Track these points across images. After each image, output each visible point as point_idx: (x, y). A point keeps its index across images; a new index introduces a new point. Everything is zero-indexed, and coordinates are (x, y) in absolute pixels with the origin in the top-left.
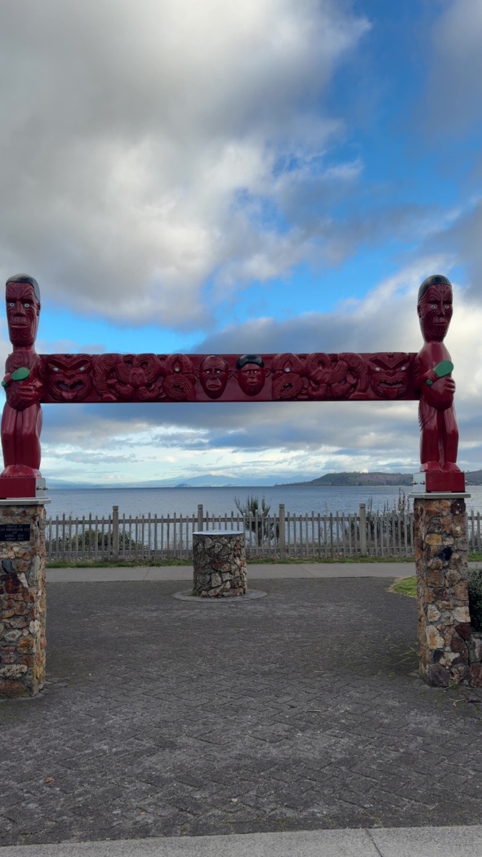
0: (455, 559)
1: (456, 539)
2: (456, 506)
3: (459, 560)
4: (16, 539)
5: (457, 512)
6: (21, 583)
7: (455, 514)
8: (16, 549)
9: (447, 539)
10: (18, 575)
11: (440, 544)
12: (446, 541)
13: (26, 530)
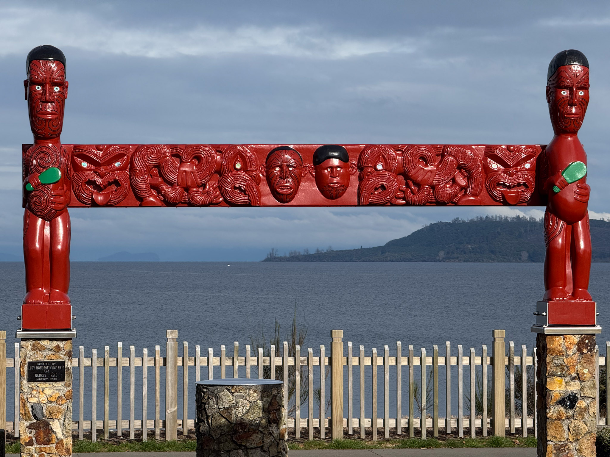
0: (580, 408)
1: (583, 384)
2: (584, 343)
3: (587, 409)
4: (48, 379)
5: (585, 351)
6: (55, 433)
7: (582, 353)
8: (48, 392)
9: (572, 383)
10: (51, 423)
11: (563, 389)
12: (570, 385)
13: (60, 368)
